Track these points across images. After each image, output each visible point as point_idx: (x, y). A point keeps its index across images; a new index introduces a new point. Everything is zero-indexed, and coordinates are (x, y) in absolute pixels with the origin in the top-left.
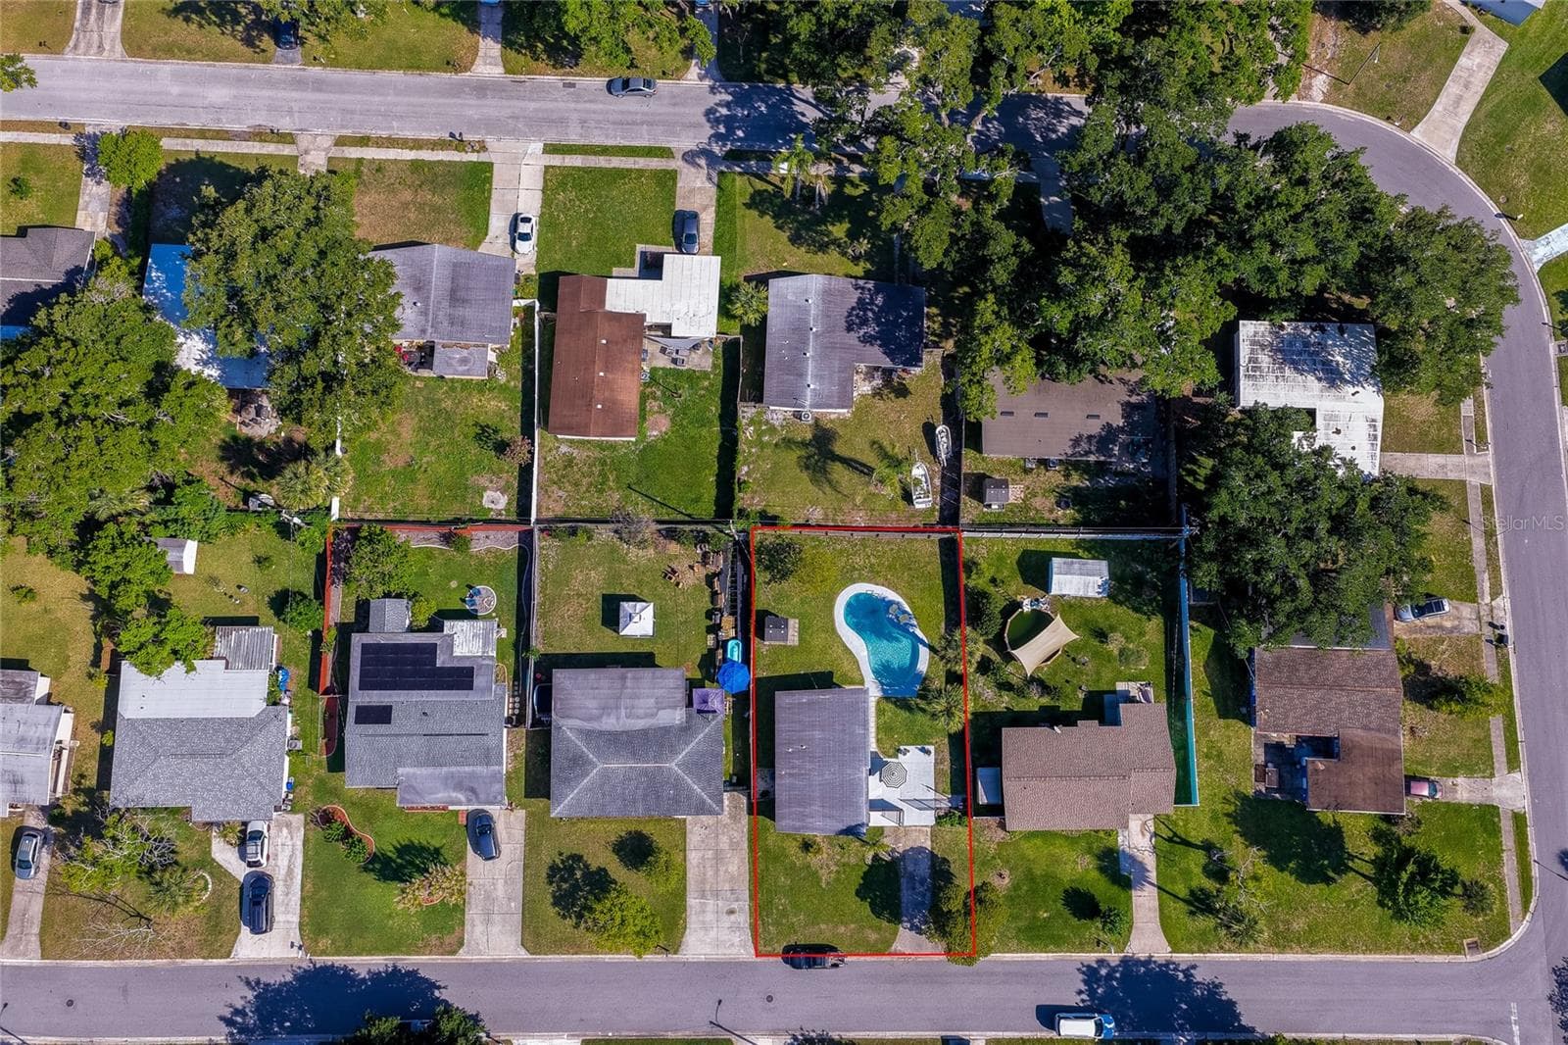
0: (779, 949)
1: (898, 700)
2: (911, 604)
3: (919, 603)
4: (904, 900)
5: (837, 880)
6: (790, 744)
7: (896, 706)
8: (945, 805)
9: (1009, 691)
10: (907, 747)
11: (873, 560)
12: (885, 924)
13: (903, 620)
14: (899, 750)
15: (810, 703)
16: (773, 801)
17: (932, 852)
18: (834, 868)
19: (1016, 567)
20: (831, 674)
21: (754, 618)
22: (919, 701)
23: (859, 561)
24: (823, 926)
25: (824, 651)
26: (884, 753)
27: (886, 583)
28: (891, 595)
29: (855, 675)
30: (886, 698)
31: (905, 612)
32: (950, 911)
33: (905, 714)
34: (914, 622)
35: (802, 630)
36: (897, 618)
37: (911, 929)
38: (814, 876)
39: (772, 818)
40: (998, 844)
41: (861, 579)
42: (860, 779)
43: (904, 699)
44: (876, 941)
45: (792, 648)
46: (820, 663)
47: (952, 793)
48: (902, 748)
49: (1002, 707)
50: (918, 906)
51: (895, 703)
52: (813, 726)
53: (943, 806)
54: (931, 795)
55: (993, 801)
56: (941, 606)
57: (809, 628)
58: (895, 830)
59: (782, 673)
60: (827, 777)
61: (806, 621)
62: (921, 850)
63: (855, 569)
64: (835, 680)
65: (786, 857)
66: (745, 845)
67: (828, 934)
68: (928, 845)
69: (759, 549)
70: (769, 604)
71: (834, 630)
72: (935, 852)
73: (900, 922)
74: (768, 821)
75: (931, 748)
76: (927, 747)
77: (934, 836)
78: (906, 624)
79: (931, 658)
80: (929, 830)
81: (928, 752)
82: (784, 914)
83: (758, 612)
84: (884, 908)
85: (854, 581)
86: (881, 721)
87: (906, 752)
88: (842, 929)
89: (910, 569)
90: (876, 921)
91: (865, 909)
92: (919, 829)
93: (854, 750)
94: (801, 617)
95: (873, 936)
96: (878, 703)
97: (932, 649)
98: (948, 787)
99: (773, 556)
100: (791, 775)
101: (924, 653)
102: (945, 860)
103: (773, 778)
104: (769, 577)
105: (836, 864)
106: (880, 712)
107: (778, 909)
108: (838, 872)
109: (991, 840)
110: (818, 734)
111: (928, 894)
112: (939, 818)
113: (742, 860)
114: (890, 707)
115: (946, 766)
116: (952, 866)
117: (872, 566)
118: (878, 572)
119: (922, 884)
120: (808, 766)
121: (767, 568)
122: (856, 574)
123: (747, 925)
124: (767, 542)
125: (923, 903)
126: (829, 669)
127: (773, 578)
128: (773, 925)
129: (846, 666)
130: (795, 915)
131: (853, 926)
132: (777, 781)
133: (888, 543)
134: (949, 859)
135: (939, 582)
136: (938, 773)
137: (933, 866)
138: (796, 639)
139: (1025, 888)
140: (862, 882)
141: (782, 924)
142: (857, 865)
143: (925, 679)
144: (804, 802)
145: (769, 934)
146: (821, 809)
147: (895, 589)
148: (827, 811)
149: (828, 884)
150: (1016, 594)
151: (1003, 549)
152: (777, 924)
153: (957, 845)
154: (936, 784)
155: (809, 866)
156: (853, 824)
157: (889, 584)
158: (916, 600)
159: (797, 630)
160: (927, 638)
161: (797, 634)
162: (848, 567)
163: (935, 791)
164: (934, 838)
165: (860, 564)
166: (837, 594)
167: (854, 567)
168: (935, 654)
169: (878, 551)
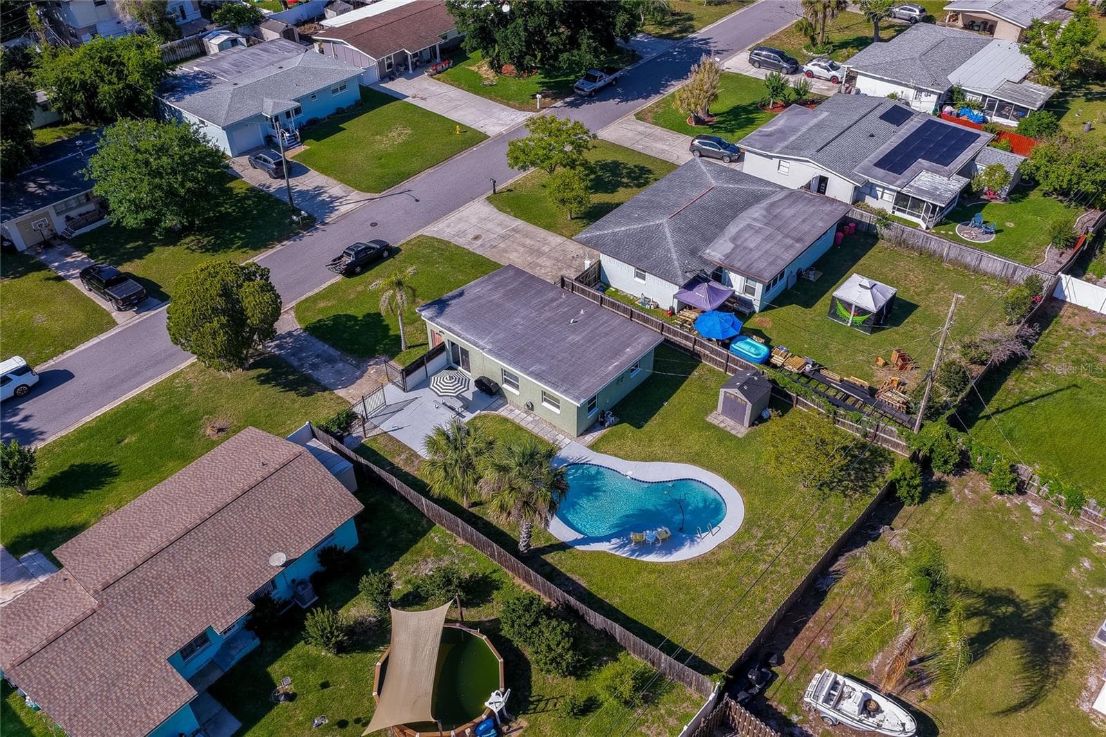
2: (652, 567)
3: (645, 578)
4: (319, 344)
17: (330, 390)
20: (637, 425)
23: (777, 549)
25: (673, 437)
27: (712, 559)
28: (686, 553)
29: (611, 447)
31: (648, 551)
34: (623, 553)
35: (723, 436)
41: (745, 533)
46: (664, 424)
50: (298, 350)
52: (589, 339)
54: (387, 426)
57: (719, 441)
61: (730, 444)
63: (767, 537)
68: (341, 392)
71: (693, 462)
72: (326, 393)
73: (307, 329)
77: (343, 403)
78: (630, 542)
79: (551, 538)
80: (354, 403)
94: (742, 442)
97: (563, 547)
101: (567, 534)
110: (575, 338)
117: (756, 561)
119: (313, 365)
125: (295, 355)
129: (632, 446)
136: (402, 448)
138: (716, 422)
144: (514, 292)
154: (392, 438)
158: (653, 577)
159: (728, 429)
160: (584, 552)
161: (722, 425)
162: (776, 531)
163: (385, 433)
164: (340, 401)
165: (771, 547)
166: (743, 495)
167: (771, 538)
168: (551, 546)
169: (774, 582)
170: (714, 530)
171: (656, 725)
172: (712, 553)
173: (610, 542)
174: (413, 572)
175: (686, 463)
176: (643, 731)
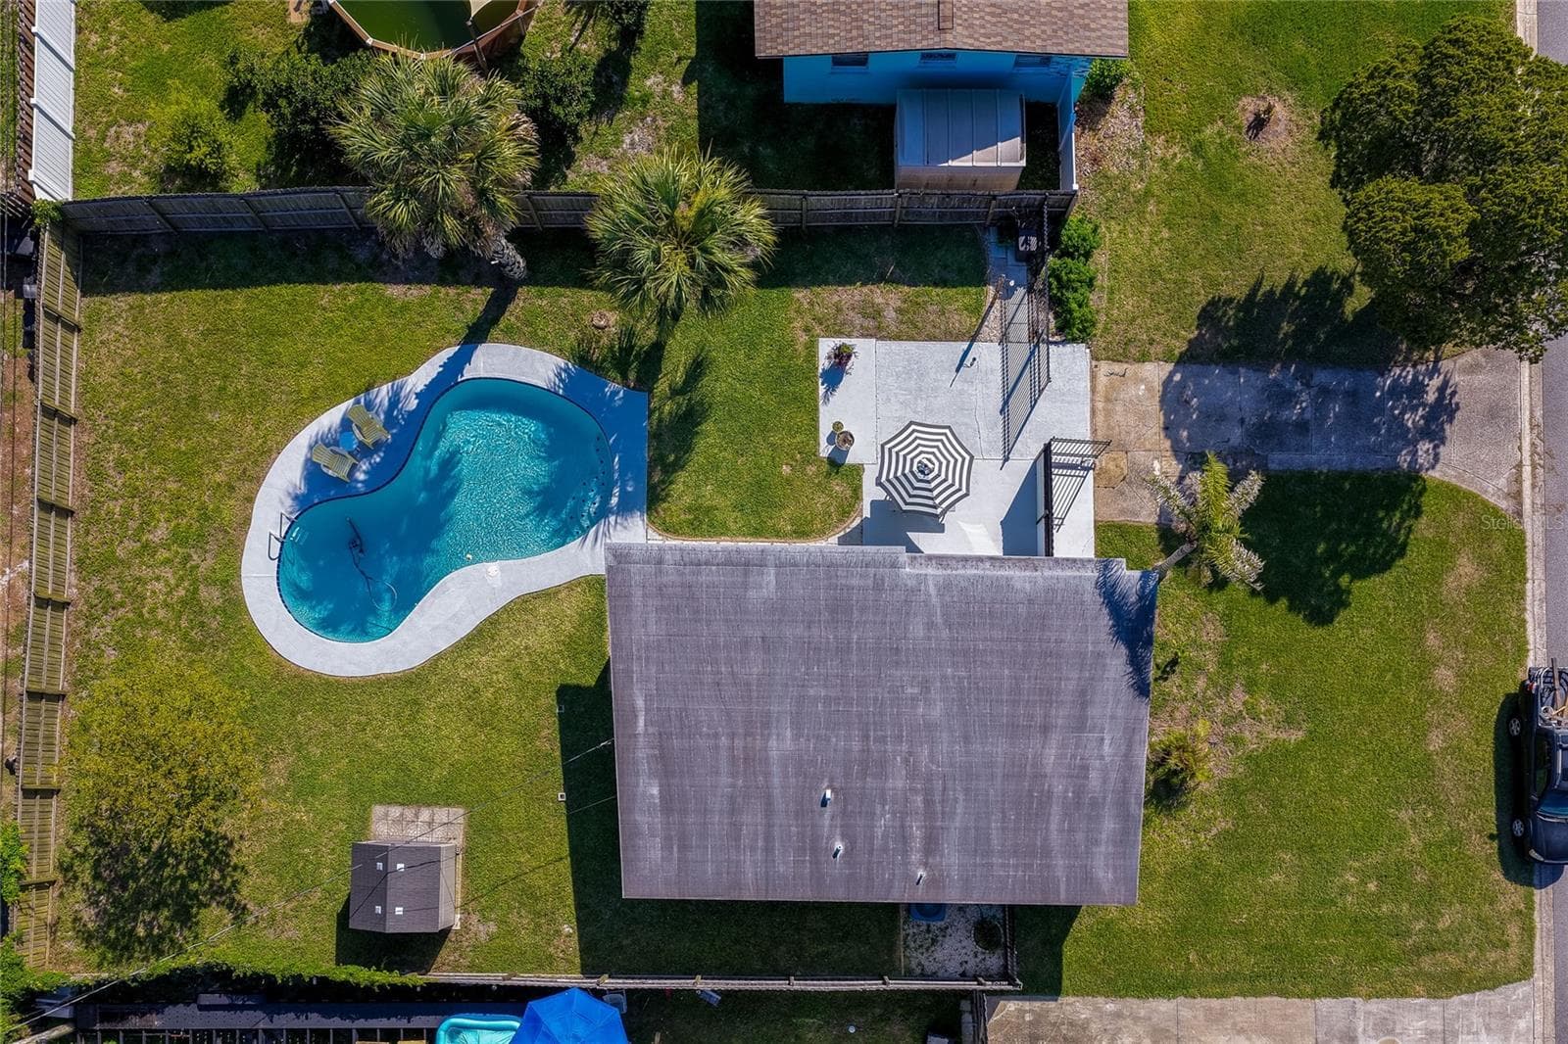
0: (1512, 894)
1: (659, 460)
2: (319, 401)
3: (314, 376)
4: (1341, 460)
5: (1277, 689)
6: (813, 847)
7: (678, 466)
8: (1021, 309)
9: (625, 70)
10: (825, 429)
11: (160, 532)
12: (1423, 527)
13: (376, 431)
14: (835, 463)
15: (666, 766)
16: (1015, 913)
17: (1183, 361)
18: (1239, 699)
19: (184, 24)
20: (567, 694)
21: (363, 975)
22: (662, 386)
23: (161, 584)
24: (1436, 742)
25: (486, 718)
26: (845, 513)
27: (244, 488)
28: (286, 473)
29: (571, 608)
30: (652, 500)
31: (346, 424)
32: (1473, 231)
33: (709, 437)
34: (383, 393)
35: (413, 794)
36: (364, 451)
37: (1437, 437)
38: (1265, 766)
39: (1070, 913)
40: (1151, 131)
41: (229, 582)
42: (946, 587)
43: (656, 436)
44: (1482, 560)
45: (476, 829)
46: (528, 734)
47: (980, 280)
48: (825, 450)
49: (684, 99)
50: (1360, 410)
51: (671, 469)
52: (751, 762)
53: (1022, 316)
54: (987, 353)
55: (1015, 116)
56: (327, 295)
57: (403, 768)
58: (1107, 484)
59: (565, 867)
60: (937, 712)
61: (380, 776)
62: (1172, 399)
63: (191, 601)
64: (590, 680)
65: (1200, 864)
66: (1163, 1007)
67: (1460, 725)
68: (1155, 373)
69: (112, 945)
70: (318, 910)
71: (411, 679)
72: (1179, 347)
73: (1413, 476)
74: (1081, 926)
75: (826, 346)
76: (823, 363)
77: (1126, 351)
78: (390, 421)
79: (512, 336)
80: (1105, 367)
81: (842, 357)
82: (1394, 878)
83: (344, 956)
84: (1370, 530)
85: (235, 605)
86: (732, 518)
87: (842, 438)
88: (1445, 677)
89: (194, 401)
90: (1416, 557)
91: (1371, 593)
92: (1103, 401)
93: (839, 609)
94: (363, 796)
95: (1466, 570)
96: (669, 529)
97: (477, 334)
98: (958, 298)
99: (139, 896)
100: (931, 845)
101: (491, 361)
102: (1209, 315)
103: (935, 911)
104: (216, 910)
105: (1227, 690)
106: (701, 522)
107: (1377, 900)
108: (1251, 686)
109: (1141, 153)
110: (781, 744)
111: (1322, 377)
112: (1070, 327)
113: (1215, 1019)
114: (682, 489)
115: (888, 298)
116: (1226, 291)
117: (178, 538)
118: (205, 516)
119: (1287, 398)
120: (898, 782)
121: (184, 916)
122: (210, 595)
123: (1435, 1006)
124: (88, 914)
125: (1353, 396)
126: (549, 700)
127: (225, 895)
128: (1433, 916)
129: (540, 638)
130: (1401, 837)
131: (1432, 639)
132: (952, 896)
133: (97, 475)
134: (1202, 299)
135: (239, 302)
136: (911, 329)
137: (1228, 359)
138: (442, 814)
139: (1299, 46)
140: (1283, 603)
141: (1431, 888)
142: (1226, 617)
143: (583, 360)
144: (1031, 804)
145: (1463, 930)
146: (1055, 738)
147: (265, 455)
148: (1061, 715)
149: (1289, 720)
150: (285, 27)
151: (118, 64)
152: (1429, 900)
153: (1154, 271)
154: (950, 336)
155: (1233, 785)
156: (1105, 621)
157: (244, 476)
158: (306, 386)
159: (409, 813)
160: (438, 350)
161: (425, 814)
162: (184, 623)
163: (973, 339)
164: (1133, 351)
165: (173, 582)
166: (281, 662)
167: (183, 602)
168: (495, 321)
169: (127, 513)
170: (276, 546)
171: (131, 146)
172: (250, 500)
173: (418, 395)
174: (654, 120)
175: (422, 667)
176: (140, 126)
